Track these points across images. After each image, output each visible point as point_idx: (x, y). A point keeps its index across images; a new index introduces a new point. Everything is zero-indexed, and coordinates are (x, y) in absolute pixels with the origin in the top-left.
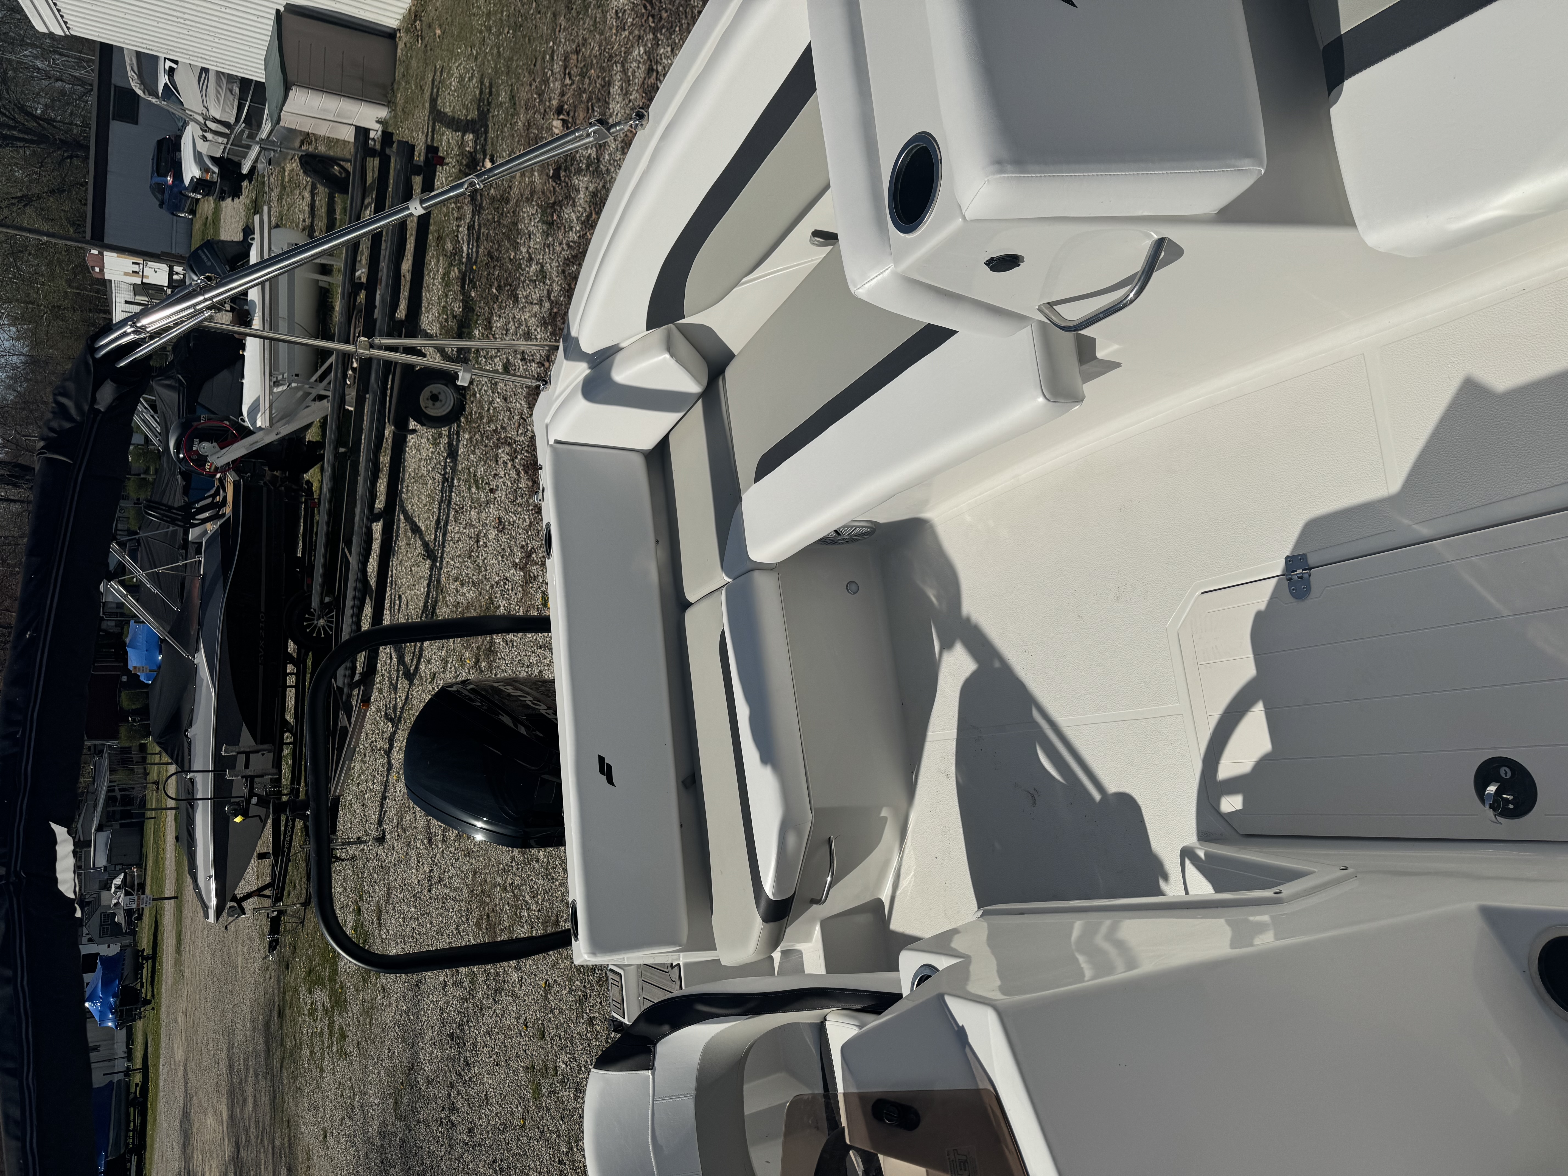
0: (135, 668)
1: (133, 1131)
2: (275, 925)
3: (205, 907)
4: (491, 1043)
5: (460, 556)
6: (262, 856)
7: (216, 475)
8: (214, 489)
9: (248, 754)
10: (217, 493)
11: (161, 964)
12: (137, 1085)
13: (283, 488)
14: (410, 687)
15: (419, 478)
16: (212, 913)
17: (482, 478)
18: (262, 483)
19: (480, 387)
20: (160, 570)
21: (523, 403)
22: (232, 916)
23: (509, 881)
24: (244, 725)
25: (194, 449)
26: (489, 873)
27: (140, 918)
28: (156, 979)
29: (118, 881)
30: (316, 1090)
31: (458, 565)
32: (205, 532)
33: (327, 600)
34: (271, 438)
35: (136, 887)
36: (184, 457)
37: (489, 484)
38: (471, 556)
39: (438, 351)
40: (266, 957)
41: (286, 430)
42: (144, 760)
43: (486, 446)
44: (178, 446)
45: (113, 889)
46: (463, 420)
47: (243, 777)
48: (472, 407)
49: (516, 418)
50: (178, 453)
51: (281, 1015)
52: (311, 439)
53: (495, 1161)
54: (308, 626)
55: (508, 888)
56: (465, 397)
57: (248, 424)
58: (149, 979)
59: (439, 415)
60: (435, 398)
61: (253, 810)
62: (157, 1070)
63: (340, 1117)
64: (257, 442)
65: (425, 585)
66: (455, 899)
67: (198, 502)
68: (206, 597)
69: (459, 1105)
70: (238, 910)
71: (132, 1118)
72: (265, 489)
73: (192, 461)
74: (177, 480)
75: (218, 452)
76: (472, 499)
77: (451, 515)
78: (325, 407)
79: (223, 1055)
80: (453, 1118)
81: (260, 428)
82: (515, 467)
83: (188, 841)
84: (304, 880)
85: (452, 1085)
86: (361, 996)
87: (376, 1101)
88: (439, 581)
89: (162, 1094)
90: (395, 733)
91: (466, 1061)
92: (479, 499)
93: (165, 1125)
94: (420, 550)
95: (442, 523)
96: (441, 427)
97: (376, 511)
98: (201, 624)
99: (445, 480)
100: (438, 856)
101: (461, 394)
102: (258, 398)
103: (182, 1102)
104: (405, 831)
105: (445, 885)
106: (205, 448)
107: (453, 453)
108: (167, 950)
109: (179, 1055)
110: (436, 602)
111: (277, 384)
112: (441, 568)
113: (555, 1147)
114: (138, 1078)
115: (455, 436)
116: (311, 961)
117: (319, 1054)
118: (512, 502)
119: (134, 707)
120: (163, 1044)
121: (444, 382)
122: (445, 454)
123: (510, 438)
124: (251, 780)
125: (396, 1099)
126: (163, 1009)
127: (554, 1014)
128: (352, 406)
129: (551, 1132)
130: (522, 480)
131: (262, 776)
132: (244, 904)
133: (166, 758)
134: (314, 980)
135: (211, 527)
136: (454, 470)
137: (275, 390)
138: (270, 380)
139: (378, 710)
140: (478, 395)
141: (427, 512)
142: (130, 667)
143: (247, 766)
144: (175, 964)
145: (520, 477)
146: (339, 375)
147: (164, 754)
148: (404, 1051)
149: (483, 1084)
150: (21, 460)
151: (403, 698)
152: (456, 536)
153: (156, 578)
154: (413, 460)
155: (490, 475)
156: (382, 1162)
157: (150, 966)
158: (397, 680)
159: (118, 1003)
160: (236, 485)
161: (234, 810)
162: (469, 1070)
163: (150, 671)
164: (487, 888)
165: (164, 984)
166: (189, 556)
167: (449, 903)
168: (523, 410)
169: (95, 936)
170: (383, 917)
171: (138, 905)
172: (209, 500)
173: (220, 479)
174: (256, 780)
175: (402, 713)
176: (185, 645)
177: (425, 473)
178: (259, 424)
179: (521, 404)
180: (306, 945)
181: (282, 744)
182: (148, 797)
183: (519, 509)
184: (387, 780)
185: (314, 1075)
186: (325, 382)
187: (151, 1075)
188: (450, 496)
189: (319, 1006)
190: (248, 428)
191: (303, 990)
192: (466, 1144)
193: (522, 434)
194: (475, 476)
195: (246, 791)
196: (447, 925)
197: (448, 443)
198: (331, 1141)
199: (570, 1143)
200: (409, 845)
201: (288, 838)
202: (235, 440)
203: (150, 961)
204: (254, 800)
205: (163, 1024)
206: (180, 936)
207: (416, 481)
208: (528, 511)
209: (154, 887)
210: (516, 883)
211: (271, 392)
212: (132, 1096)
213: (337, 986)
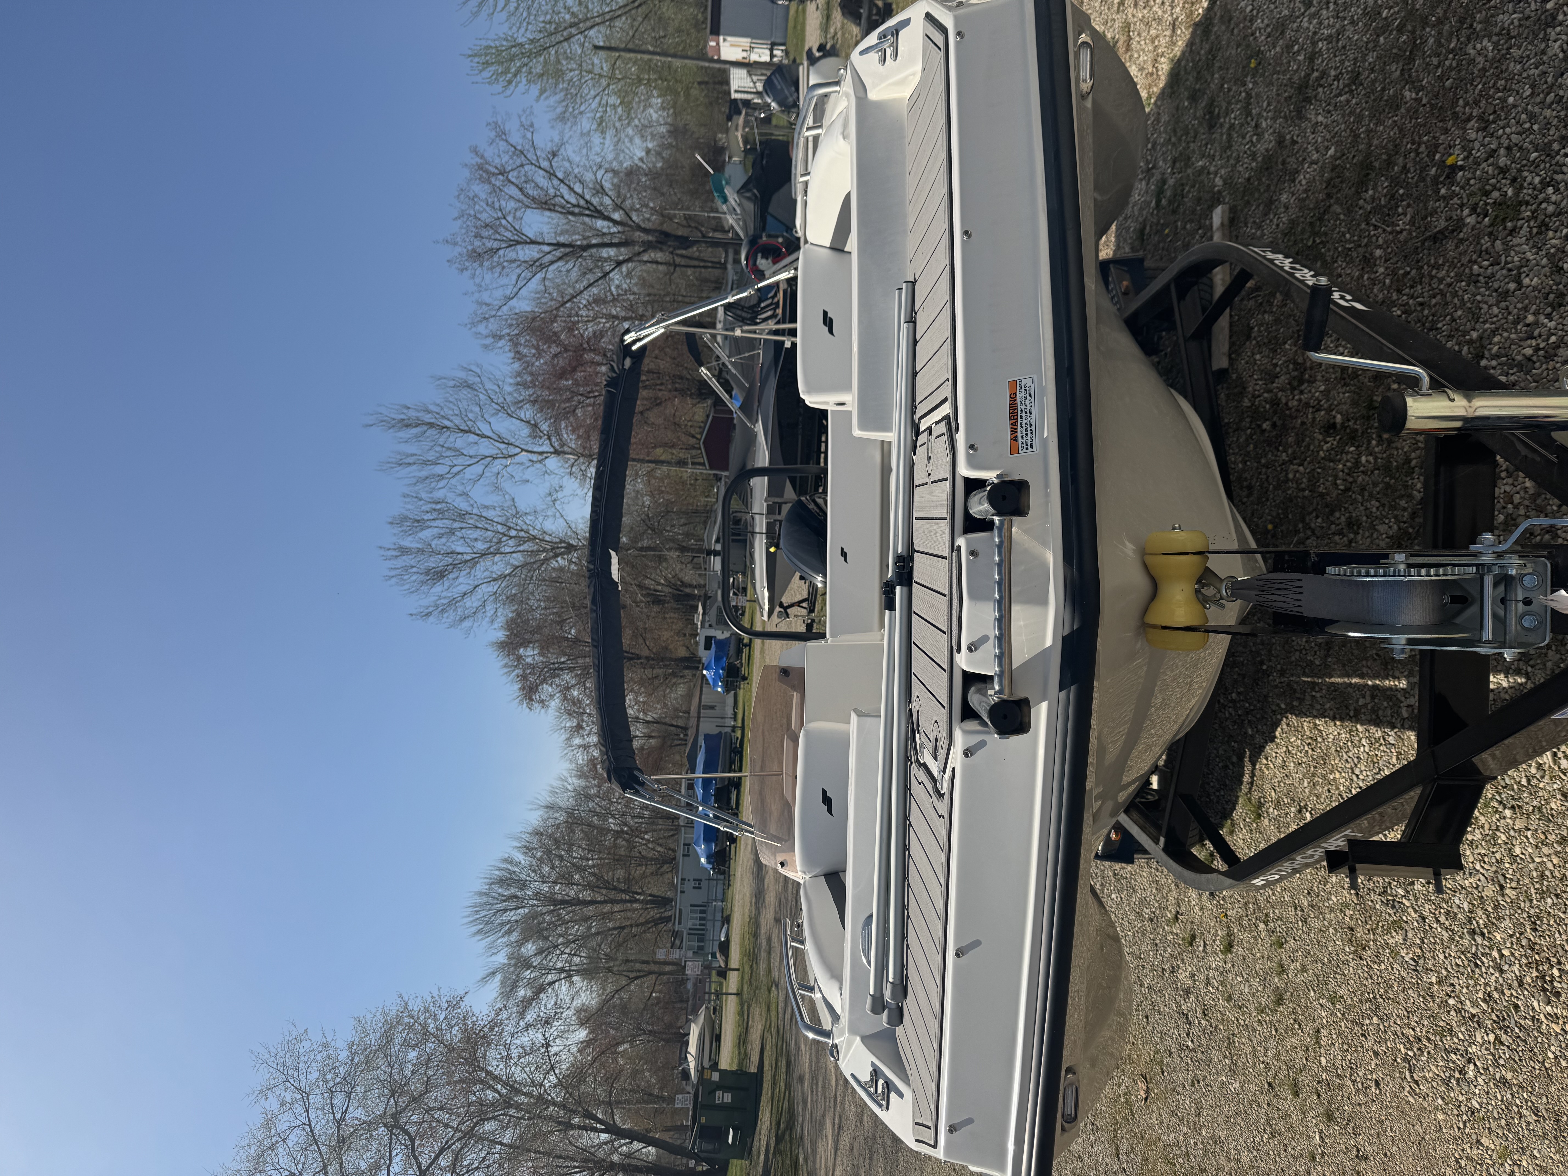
3: (761, 608)
12: (737, 738)
20: (733, 359)
22: (780, 618)
25: (757, 263)
27: (743, 614)
28: (751, 662)
58: (746, 661)
70: (784, 614)
98: (759, 402)
106: (763, 264)
114: (739, 734)
132: (789, 611)
157: (747, 651)
159: (725, 674)
169: (714, 624)
172: (769, 301)
176: (749, 417)
212: (735, 745)
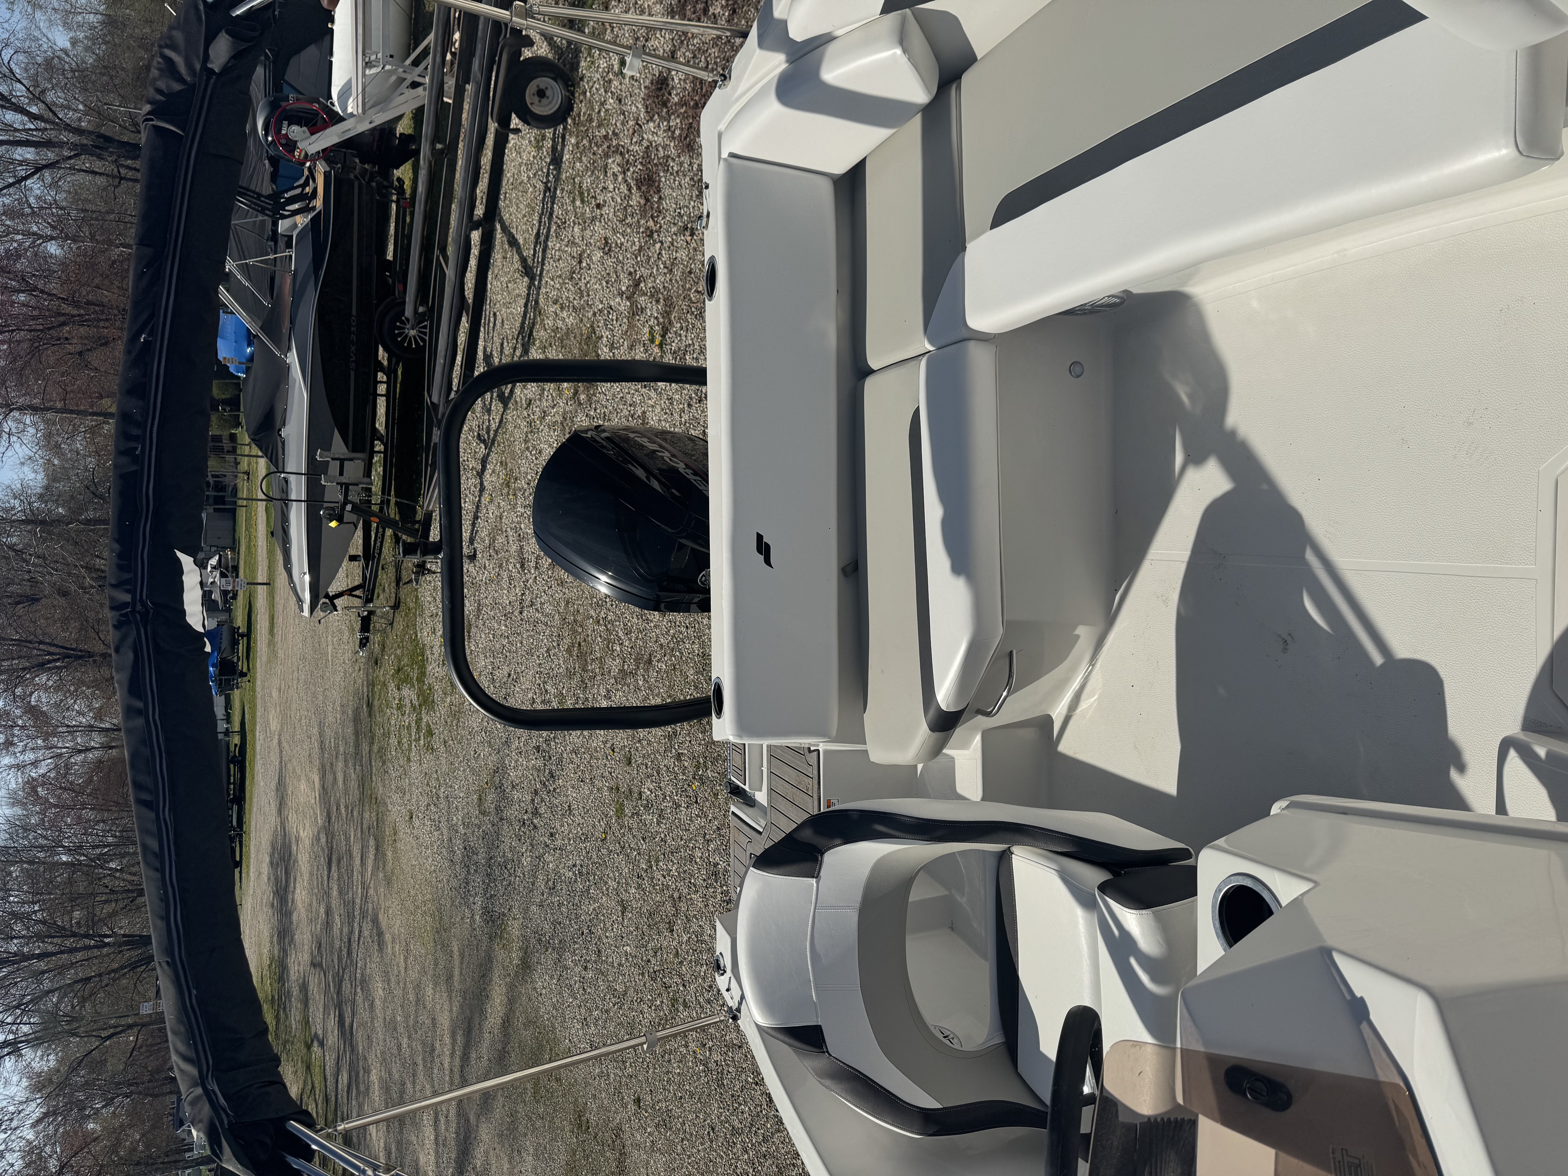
0: (225, 358)
1: (234, 783)
2: (366, 624)
3: (300, 600)
4: (576, 760)
5: (560, 276)
6: (353, 558)
7: (305, 163)
8: (304, 178)
9: (342, 461)
10: (307, 183)
11: (255, 642)
12: (236, 745)
13: (374, 184)
14: (504, 411)
15: (518, 185)
16: (306, 607)
17: (589, 190)
18: (352, 176)
19: (591, 84)
20: (251, 262)
21: (640, 106)
22: (325, 611)
23: (603, 615)
24: (336, 430)
25: (284, 132)
26: (582, 605)
27: (235, 597)
28: (251, 655)
29: (214, 561)
30: (403, 776)
31: (558, 286)
32: (295, 226)
33: (421, 309)
34: (364, 127)
35: (230, 569)
36: (273, 141)
37: (595, 198)
38: (572, 278)
39: (546, 39)
40: (357, 652)
41: (380, 119)
42: (233, 451)
43: (594, 154)
44: (266, 127)
45: (209, 569)
46: (569, 121)
47: (338, 484)
48: (581, 108)
49: (631, 123)
50: (266, 135)
51: (370, 705)
52: (402, 131)
53: (574, 866)
54: (400, 334)
55: (601, 622)
56: (573, 94)
57: (337, 108)
58: (245, 654)
59: (545, 114)
60: (541, 94)
61: (348, 517)
62: (254, 736)
63: (426, 803)
64: (349, 130)
65: (523, 305)
66: (546, 625)
67: (287, 191)
68: (298, 295)
69: (542, 810)
70: (331, 607)
71: (232, 773)
72: (356, 184)
73: (282, 145)
74: (265, 165)
75: (307, 138)
76: (576, 214)
77: (553, 230)
78: (421, 96)
79: (315, 731)
80: (535, 821)
81: (352, 115)
82: (626, 181)
83: (283, 538)
84: (393, 584)
85: (536, 792)
86: (448, 700)
87: (462, 795)
88: (537, 302)
89: (258, 757)
90: (488, 455)
91: (551, 773)
92: (583, 214)
93: (262, 784)
94: (517, 265)
95: (542, 238)
96: (544, 129)
97: (475, 218)
98: (292, 324)
99: (547, 189)
100: (531, 581)
101: (569, 91)
102: (350, 81)
103: (278, 767)
104: (497, 553)
105: (537, 610)
106: (295, 132)
107: (556, 160)
108: (261, 630)
109: (274, 725)
110: (534, 324)
111: (368, 65)
112: (540, 288)
113: (635, 863)
114: (236, 740)
115: (560, 140)
116: (400, 661)
117: (406, 745)
118: (621, 221)
119: (223, 397)
120: (259, 714)
121: (552, 76)
122: (548, 160)
123: (623, 147)
124: (346, 487)
125: (480, 796)
126: (258, 683)
127: (641, 744)
128: (450, 98)
129: (631, 849)
130: (634, 197)
131: (357, 485)
132: (336, 601)
133: (256, 451)
134: (402, 678)
135: (302, 221)
136: (557, 178)
137: (367, 72)
138: (363, 60)
139: (471, 430)
140: (588, 94)
141: (526, 224)
142: (220, 357)
143: (341, 473)
144: (269, 645)
145: (631, 193)
146: (438, 59)
147: (254, 446)
148: (490, 755)
149: (567, 796)
150: (103, 130)
151: (497, 421)
152: (557, 253)
153: (245, 269)
154: (513, 164)
155: (597, 187)
156: (465, 849)
157: (245, 642)
158: (491, 401)
159: (217, 672)
160: (327, 176)
161: (330, 515)
162: (554, 782)
163: (240, 363)
164: (579, 618)
165: (258, 660)
166: (279, 249)
167: (540, 627)
168: (639, 115)
170: (473, 630)
171: (234, 587)
172: (299, 191)
173: (309, 168)
174: (351, 487)
175: (495, 435)
176: (277, 343)
177: (525, 179)
178: (350, 110)
179: (637, 107)
180: (395, 645)
181: (372, 453)
182: (240, 486)
183: (629, 230)
184: (479, 501)
185: (401, 763)
186: (422, 66)
187: (248, 738)
188: (552, 208)
189: (407, 701)
190: (337, 113)
191: (392, 686)
192: (548, 846)
193: (636, 142)
194: (580, 187)
195: (341, 497)
196: (538, 648)
197: (553, 146)
198: (417, 823)
199: (650, 862)
200: (501, 566)
201: (378, 544)
202: (325, 126)
203: (245, 638)
204: (349, 507)
205: (259, 696)
206: (273, 619)
207: (516, 188)
208: (638, 233)
209: (247, 572)
210: (610, 618)
211: (364, 75)
212: (231, 754)
213: (425, 687)
